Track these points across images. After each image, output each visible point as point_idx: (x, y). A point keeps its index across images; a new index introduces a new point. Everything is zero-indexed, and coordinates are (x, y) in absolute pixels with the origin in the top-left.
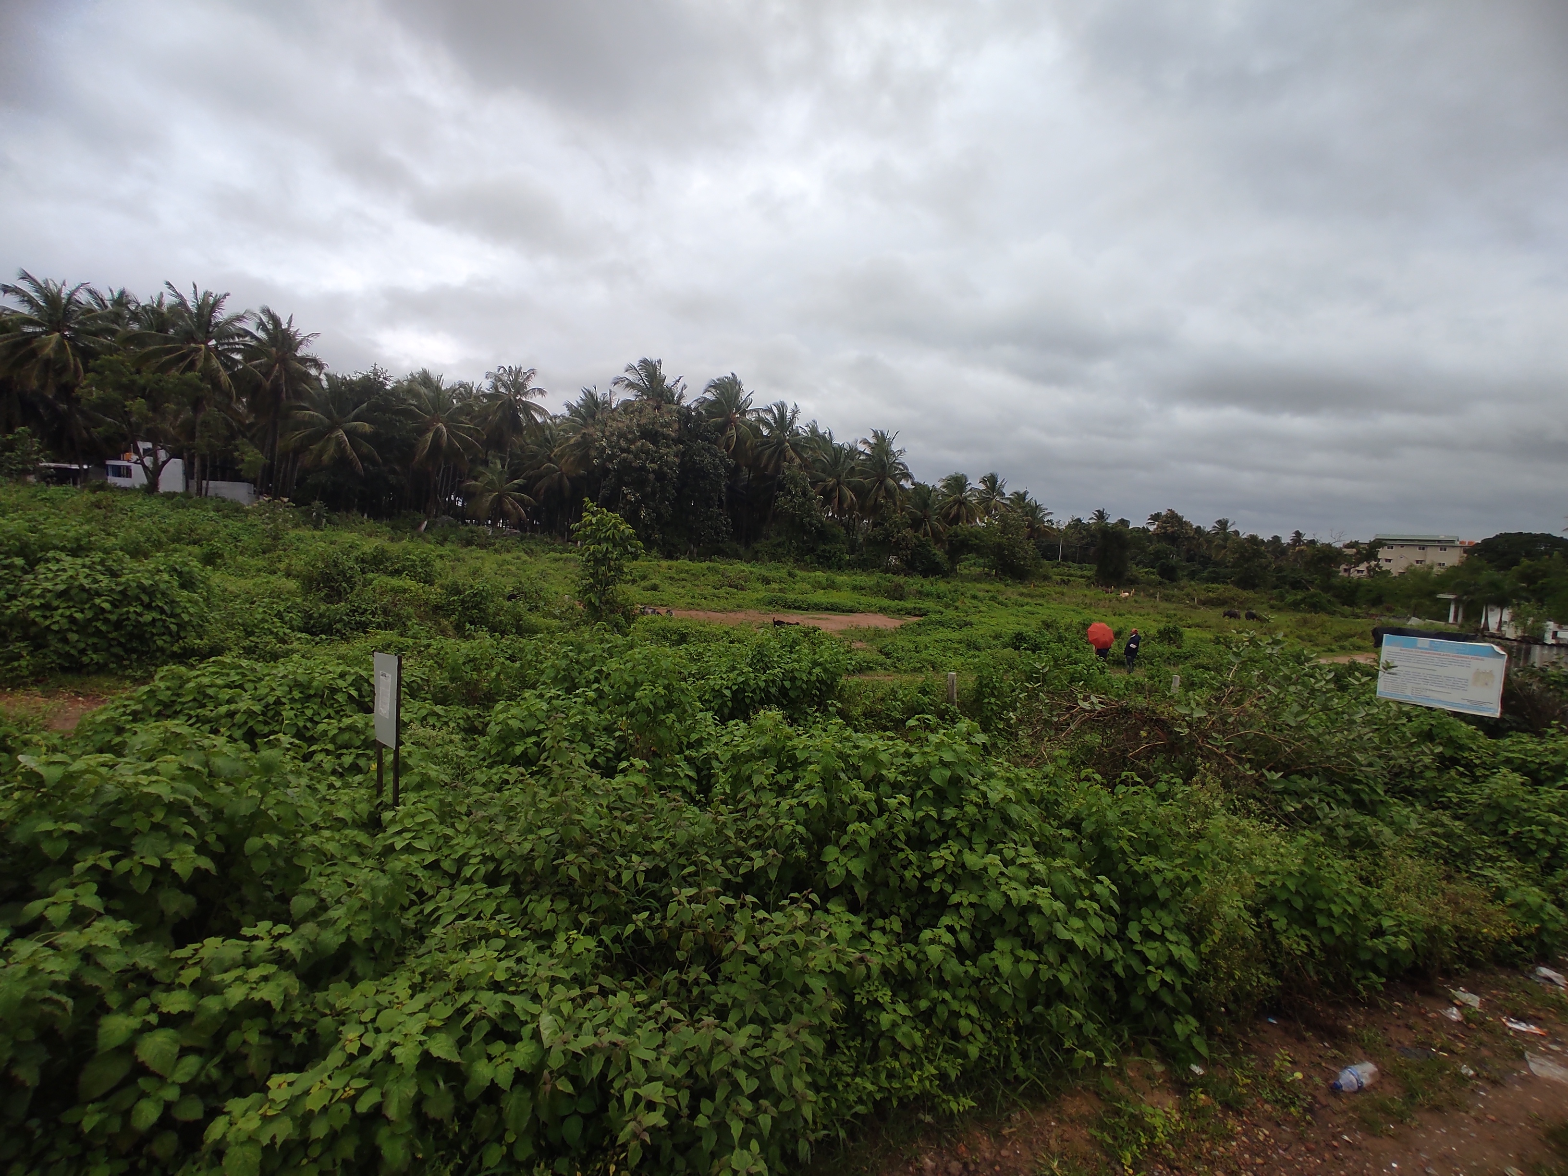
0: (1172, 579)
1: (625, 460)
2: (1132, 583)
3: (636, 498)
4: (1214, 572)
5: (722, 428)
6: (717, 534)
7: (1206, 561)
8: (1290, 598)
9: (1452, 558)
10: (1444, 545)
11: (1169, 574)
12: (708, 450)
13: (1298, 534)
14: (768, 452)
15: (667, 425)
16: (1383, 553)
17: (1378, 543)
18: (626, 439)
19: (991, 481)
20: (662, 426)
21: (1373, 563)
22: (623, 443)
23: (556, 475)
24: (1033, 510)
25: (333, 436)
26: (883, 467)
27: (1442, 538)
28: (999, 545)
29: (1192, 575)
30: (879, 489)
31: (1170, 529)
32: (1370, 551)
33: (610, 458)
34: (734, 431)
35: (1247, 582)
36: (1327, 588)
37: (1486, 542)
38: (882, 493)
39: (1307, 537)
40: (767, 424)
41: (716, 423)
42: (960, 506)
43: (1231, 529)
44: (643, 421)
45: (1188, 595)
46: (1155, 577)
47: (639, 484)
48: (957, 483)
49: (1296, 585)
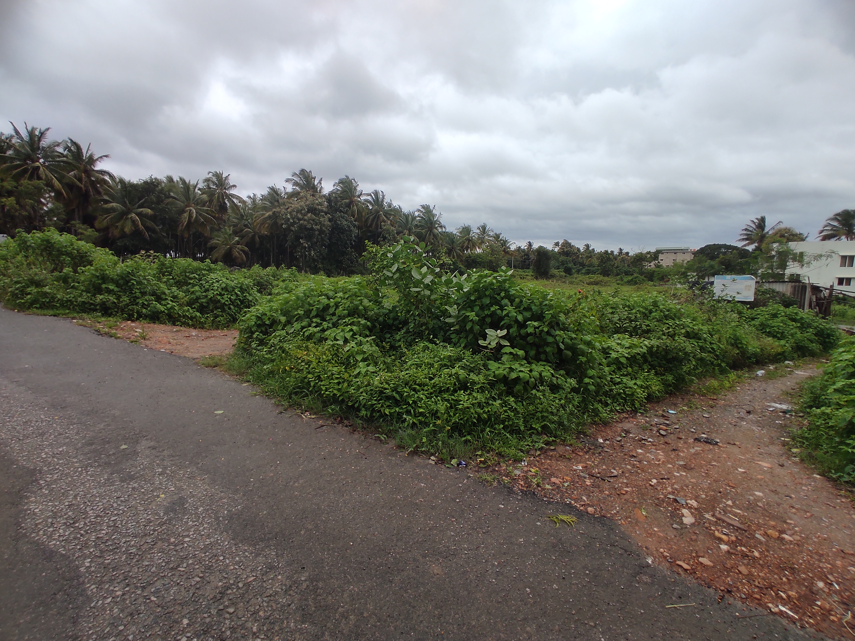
0: (570, 274)
1: (301, 225)
2: (553, 276)
3: (308, 245)
4: (588, 270)
5: (349, 205)
6: (352, 263)
7: (583, 265)
8: (625, 279)
9: (689, 257)
10: (684, 251)
11: (568, 271)
12: (343, 218)
13: (621, 249)
14: (371, 217)
15: (320, 204)
16: (661, 257)
17: (659, 252)
18: (301, 214)
19: (484, 229)
20: (318, 205)
21: (657, 262)
22: (300, 216)
23: (250, 235)
24: (504, 243)
25: (130, 216)
26: (431, 223)
27: (683, 248)
28: (491, 261)
29: (578, 272)
30: (430, 235)
31: (566, 250)
32: (655, 255)
33: (293, 224)
34: (355, 207)
35: (606, 273)
36: (641, 273)
37: (701, 249)
38: (432, 237)
39: (624, 251)
40: (370, 202)
41: (345, 203)
42: (469, 242)
43: (591, 249)
44: (308, 203)
45: (581, 281)
46: (563, 274)
47: (309, 238)
48: (466, 230)
49: (627, 273)
